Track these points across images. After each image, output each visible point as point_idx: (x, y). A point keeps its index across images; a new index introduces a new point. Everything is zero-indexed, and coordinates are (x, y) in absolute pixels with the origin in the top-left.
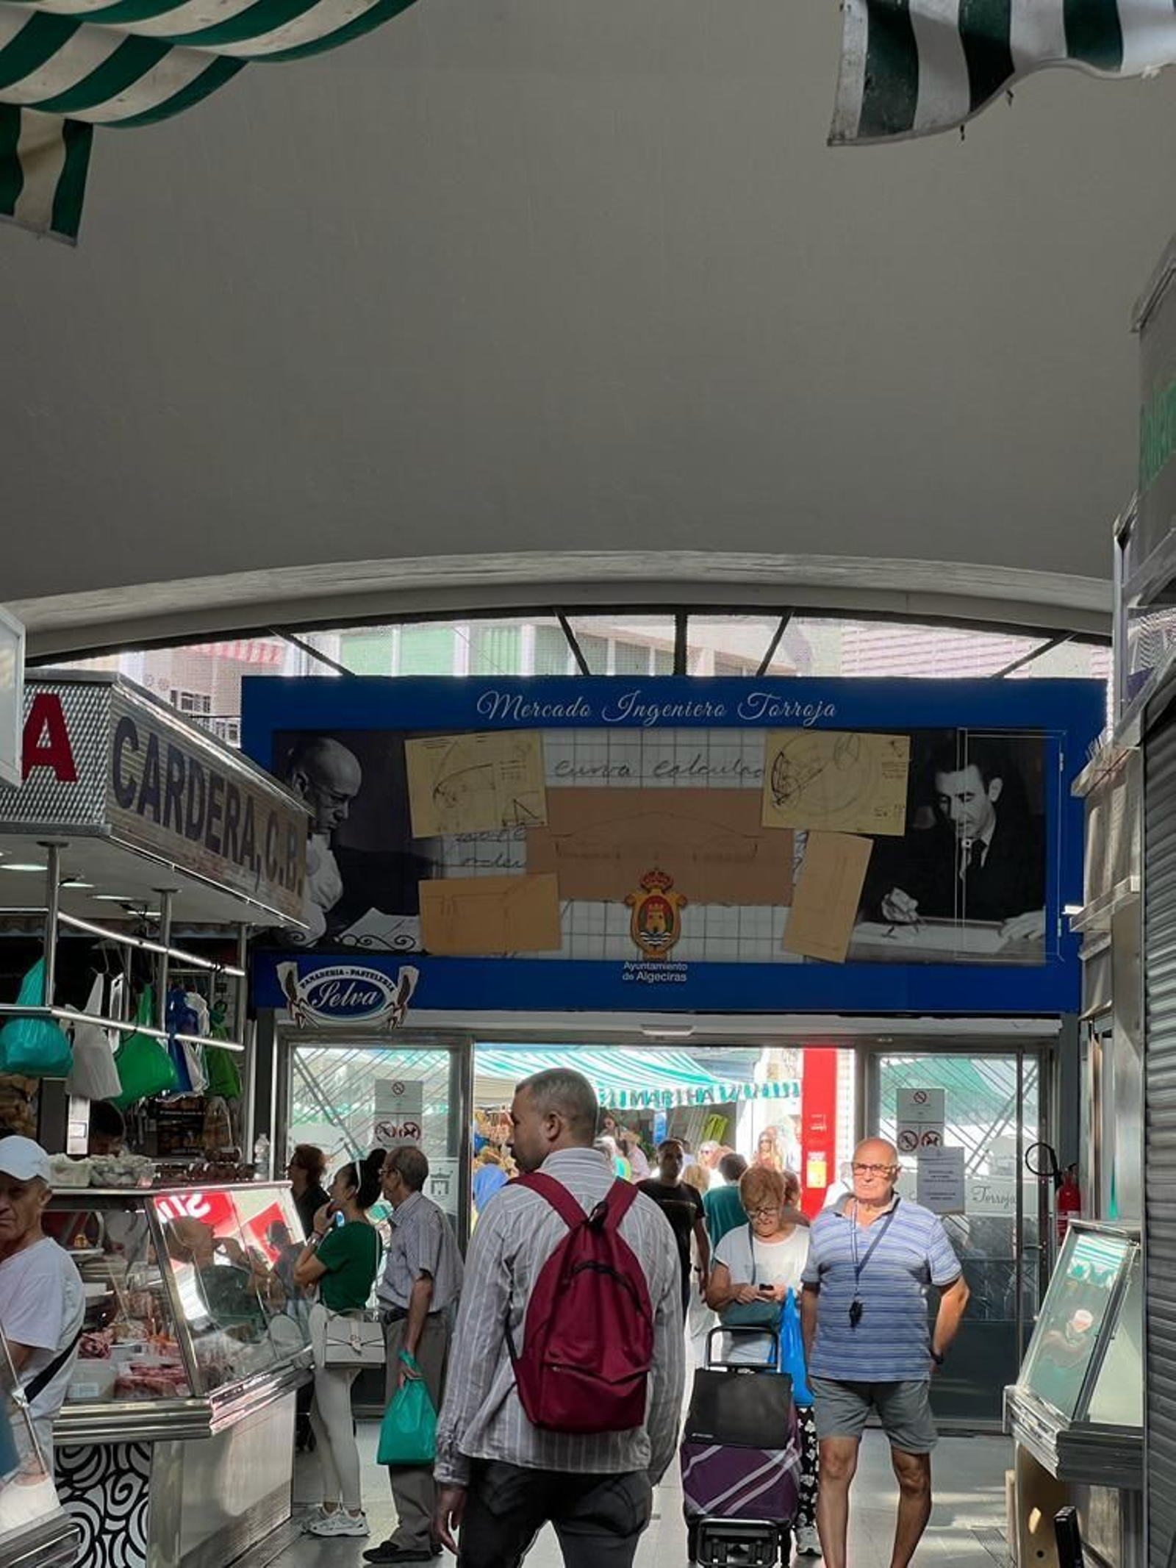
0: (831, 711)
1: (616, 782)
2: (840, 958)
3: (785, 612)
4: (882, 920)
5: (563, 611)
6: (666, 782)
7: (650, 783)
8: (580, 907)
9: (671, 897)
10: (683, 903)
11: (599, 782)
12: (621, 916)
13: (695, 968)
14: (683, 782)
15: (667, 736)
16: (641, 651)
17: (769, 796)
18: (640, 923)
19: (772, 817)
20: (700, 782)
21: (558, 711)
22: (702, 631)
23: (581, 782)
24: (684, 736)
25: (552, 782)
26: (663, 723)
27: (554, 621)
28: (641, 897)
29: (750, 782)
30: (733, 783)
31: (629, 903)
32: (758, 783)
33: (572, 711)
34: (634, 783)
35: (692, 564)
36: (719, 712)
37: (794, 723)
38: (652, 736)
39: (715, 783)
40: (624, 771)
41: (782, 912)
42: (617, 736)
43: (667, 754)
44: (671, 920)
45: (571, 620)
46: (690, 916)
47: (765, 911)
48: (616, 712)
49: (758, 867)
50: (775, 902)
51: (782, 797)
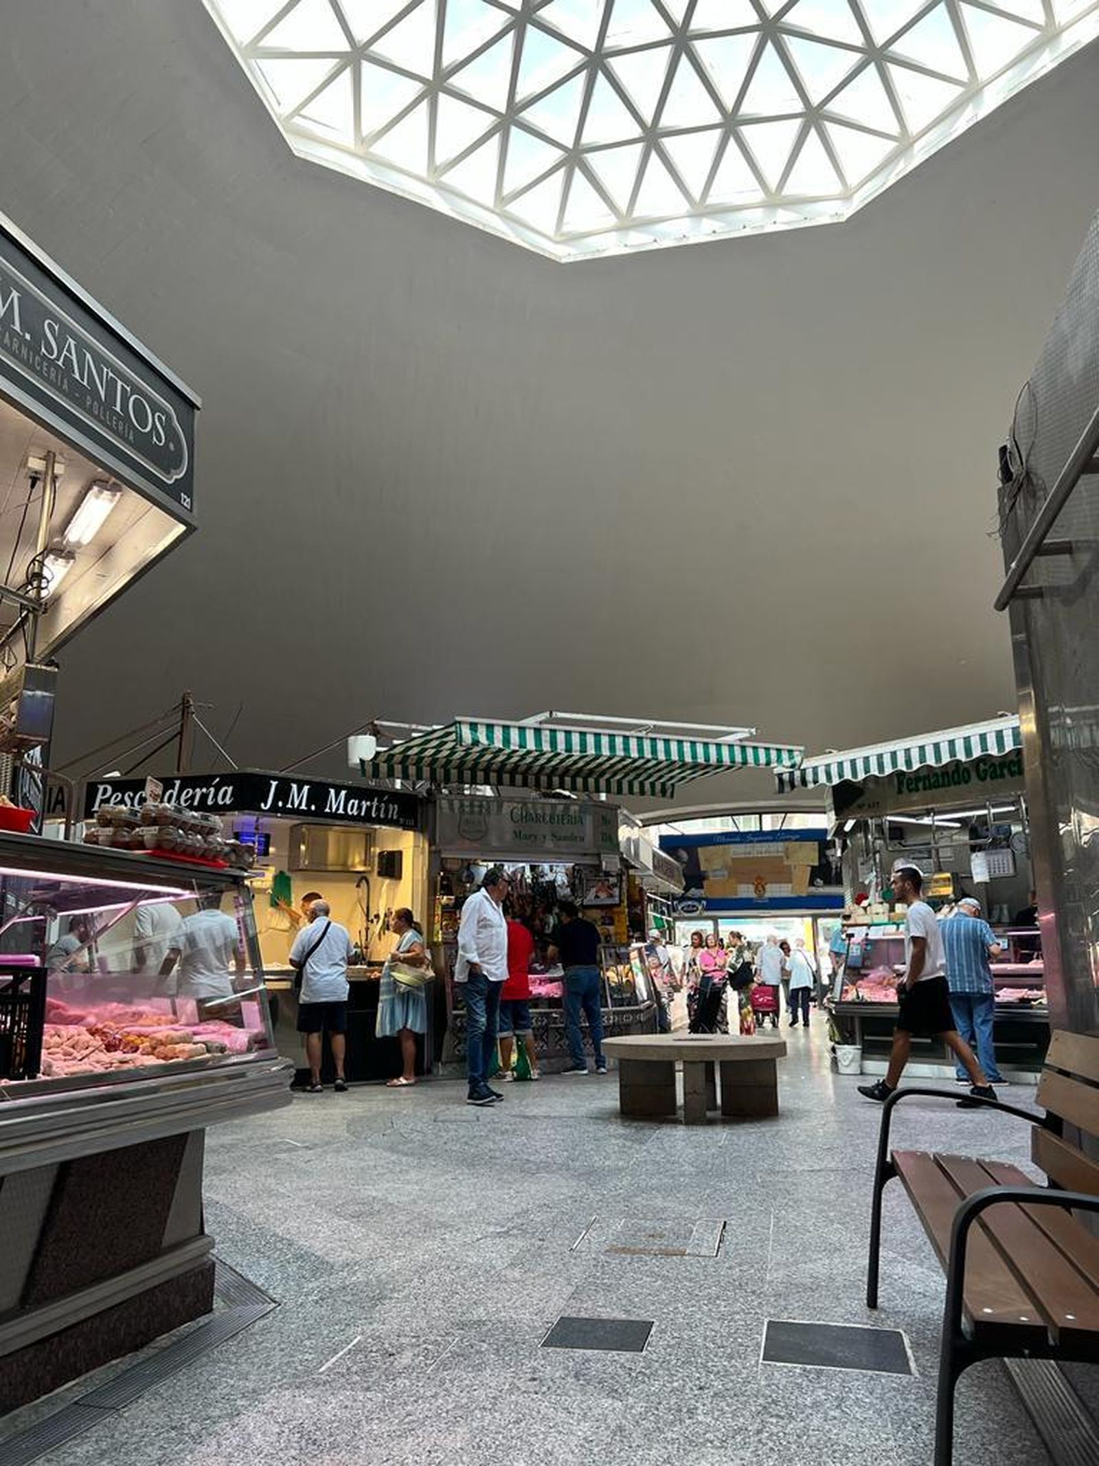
0: (798, 837)
1: (748, 856)
2: (805, 896)
3: (786, 813)
4: (814, 886)
5: (732, 815)
6: (760, 856)
7: (756, 856)
8: (742, 886)
9: (763, 883)
10: (766, 884)
11: (744, 856)
12: (752, 887)
13: (770, 899)
14: (764, 855)
15: (757, 845)
16: (752, 823)
17: (785, 857)
18: (756, 888)
19: (786, 863)
20: (768, 855)
22: (765, 819)
23: (740, 856)
24: (761, 845)
25: (733, 856)
26: (756, 842)
27: (729, 818)
28: (756, 883)
29: (780, 854)
30: (775, 855)
31: (753, 885)
34: (752, 856)
35: (762, 803)
36: (771, 839)
37: (790, 840)
38: (754, 845)
39: (772, 855)
40: (750, 853)
41: (790, 885)
42: (749, 845)
44: (764, 889)
45: (733, 818)
46: (768, 887)
47: (786, 885)
48: (746, 840)
49: (783, 875)
50: (788, 882)
51: (788, 858)
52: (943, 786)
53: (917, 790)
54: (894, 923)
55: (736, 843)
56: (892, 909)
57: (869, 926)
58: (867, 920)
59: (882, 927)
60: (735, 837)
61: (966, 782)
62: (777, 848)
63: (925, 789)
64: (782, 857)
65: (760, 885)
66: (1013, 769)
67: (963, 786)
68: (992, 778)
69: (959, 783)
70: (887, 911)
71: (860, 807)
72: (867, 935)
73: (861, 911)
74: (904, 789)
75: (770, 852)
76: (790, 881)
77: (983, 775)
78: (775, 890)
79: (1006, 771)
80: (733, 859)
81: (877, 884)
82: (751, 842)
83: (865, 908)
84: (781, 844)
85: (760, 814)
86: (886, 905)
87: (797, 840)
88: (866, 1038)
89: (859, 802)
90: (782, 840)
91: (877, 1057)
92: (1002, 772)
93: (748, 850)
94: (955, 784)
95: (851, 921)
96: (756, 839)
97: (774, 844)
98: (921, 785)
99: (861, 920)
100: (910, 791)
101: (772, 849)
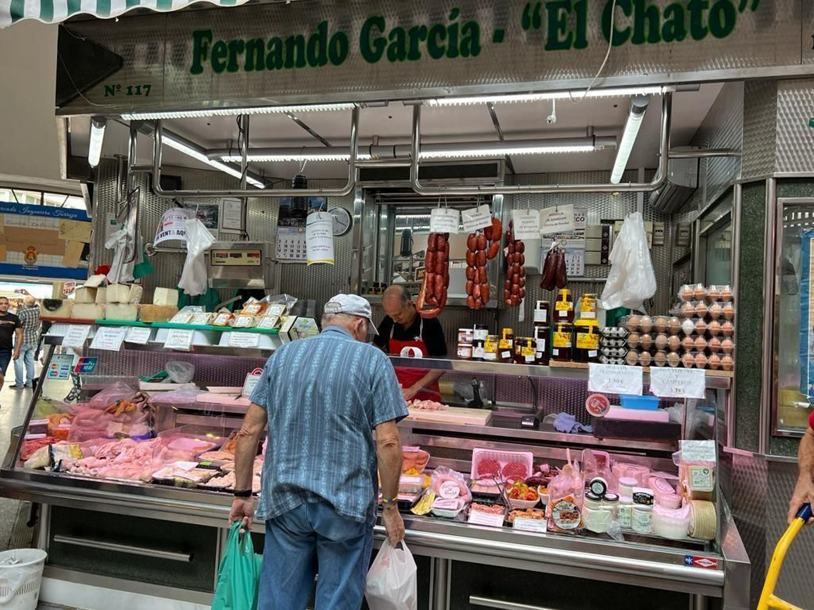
0: (76, 216)
1: (22, 226)
2: (76, 267)
3: (68, 195)
4: (86, 260)
5: (12, 188)
6: (35, 227)
7: (31, 227)
8: (12, 253)
9: (35, 252)
10: (38, 254)
11: (18, 226)
12: (22, 256)
13: (40, 268)
14: (39, 228)
15: (35, 217)
16: (33, 198)
17: (60, 232)
18: (27, 257)
19: (60, 237)
20: (43, 228)
21: (8, 210)
22: (47, 197)
23: (13, 225)
24: (40, 218)
25: (6, 225)
26: (35, 215)
27: (10, 190)
28: (27, 251)
29: (56, 229)
30: (51, 229)
31: (24, 252)
32: (57, 229)
33: (12, 210)
34: (27, 227)
35: (44, 182)
36: (48, 214)
37: (67, 218)
38: (32, 217)
39: (47, 228)
40: (24, 224)
41: (62, 257)
42: (23, 216)
43: (35, 221)
44: (35, 257)
45: (14, 191)
46: (40, 257)
47: (58, 257)
48: (22, 211)
49: (57, 247)
50: (61, 255)
51: (63, 233)
52: (289, 64)
53: (233, 67)
54: (148, 325)
55: (9, 212)
56: (147, 298)
57: (96, 325)
58: (92, 312)
59: (122, 330)
60: (11, 207)
61: (337, 61)
62: (53, 223)
63: (248, 67)
64: (58, 232)
65: (31, 253)
66: (440, 44)
67: (329, 67)
68: (392, 58)
69: (322, 62)
70: (137, 301)
71: (110, 91)
72: (89, 341)
73: (85, 296)
74: (207, 64)
75: (45, 226)
76: (63, 254)
77: (374, 49)
78: (44, 260)
79: (422, 45)
80: (5, 228)
81: (127, 249)
82: (28, 214)
83: (93, 291)
84: (57, 220)
85: (43, 192)
86: (137, 289)
87: (74, 219)
88: (58, 539)
89: (111, 81)
90: (60, 217)
91: (75, 574)
92: (414, 45)
93: (23, 221)
94: (313, 64)
95: (61, 313)
96: (32, 212)
97: (52, 219)
98: (242, 59)
99: (80, 313)
100: (218, 68)
101: (47, 223)
